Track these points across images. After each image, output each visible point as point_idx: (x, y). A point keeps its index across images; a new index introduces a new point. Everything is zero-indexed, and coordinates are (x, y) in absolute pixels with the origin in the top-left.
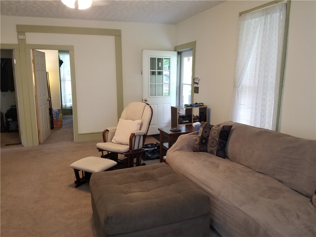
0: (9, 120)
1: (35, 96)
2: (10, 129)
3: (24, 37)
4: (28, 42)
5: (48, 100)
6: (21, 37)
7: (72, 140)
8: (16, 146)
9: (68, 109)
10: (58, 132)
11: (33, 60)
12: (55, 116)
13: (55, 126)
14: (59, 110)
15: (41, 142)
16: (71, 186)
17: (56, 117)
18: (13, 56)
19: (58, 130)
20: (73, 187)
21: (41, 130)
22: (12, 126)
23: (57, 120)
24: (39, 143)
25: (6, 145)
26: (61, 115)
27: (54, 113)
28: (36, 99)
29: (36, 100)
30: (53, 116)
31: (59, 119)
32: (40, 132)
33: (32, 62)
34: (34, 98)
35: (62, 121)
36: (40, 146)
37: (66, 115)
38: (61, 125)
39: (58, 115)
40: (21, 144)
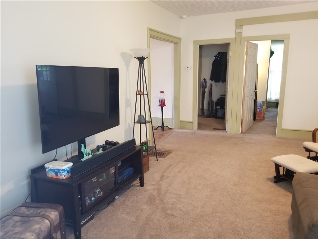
0: (218, 107)
1: (244, 87)
2: (218, 115)
3: (241, 31)
4: (244, 35)
5: (254, 92)
6: (238, 31)
7: (274, 134)
8: (221, 131)
9: (273, 102)
10: (261, 124)
11: (246, 52)
12: (259, 107)
13: (257, 118)
14: (263, 102)
15: (243, 131)
16: (269, 179)
17: (259, 109)
18: (229, 49)
19: (260, 122)
20: (271, 181)
21: (244, 120)
22: (220, 114)
23: (260, 112)
24: (242, 132)
25: (213, 129)
26: (265, 107)
27: (258, 104)
28: (244, 89)
29: (243, 91)
30: (257, 108)
31: (262, 112)
32: (243, 122)
33: (245, 54)
34: (243, 88)
35: (265, 114)
36: (242, 134)
37: (269, 107)
38: (263, 117)
39: (262, 108)
40: (225, 130)
